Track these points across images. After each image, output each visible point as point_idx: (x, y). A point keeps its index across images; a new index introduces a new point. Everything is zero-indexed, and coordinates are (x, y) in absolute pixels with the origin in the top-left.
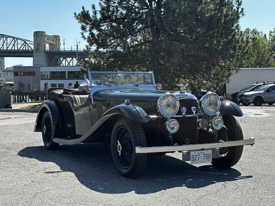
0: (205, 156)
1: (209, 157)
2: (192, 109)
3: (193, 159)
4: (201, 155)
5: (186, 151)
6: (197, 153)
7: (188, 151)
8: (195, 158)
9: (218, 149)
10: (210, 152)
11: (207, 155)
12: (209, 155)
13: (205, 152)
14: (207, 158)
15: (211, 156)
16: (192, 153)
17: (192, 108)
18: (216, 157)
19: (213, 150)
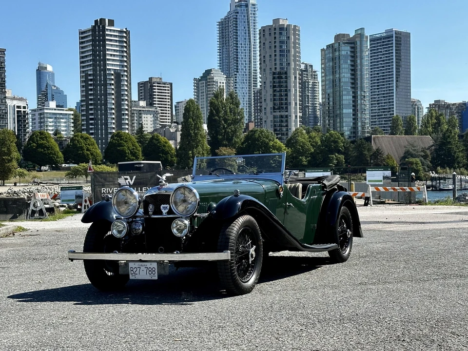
0: (148, 271)
1: (154, 273)
2: (162, 208)
3: (132, 272)
4: (142, 268)
5: (123, 262)
6: (137, 265)
7: (127, 261)
8: (134, 270)
9: (166, 262)
10: (155, 265)
11: (150, 269)
12: (154, 269)
13: (149, 265)
14: (150, 273)
15: (156, 271)
16: (131, 265)
17: (162, 206)
18: (163, 272)
19: (160, 263)
